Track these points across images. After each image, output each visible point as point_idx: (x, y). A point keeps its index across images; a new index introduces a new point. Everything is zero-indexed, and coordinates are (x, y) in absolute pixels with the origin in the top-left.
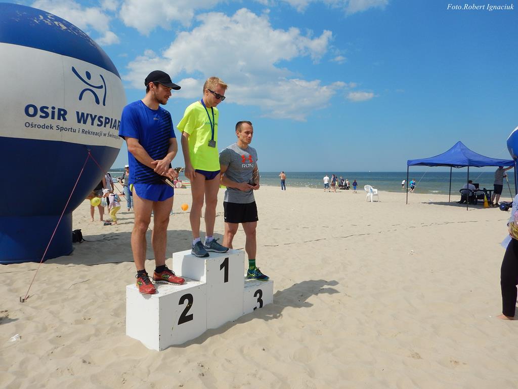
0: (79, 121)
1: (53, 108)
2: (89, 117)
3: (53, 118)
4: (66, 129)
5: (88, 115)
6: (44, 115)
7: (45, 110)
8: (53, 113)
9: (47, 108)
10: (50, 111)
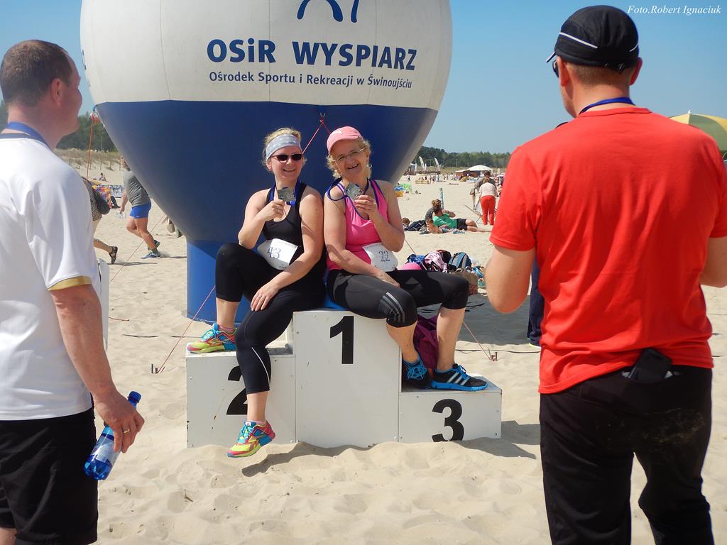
0: (300, 60)
1: (251, 41)
2: (320, 51)
3: (251, 59)
4: (276, 78)
5: (316, 46)
6: (236, 56)
7: (238, 46)
8: (251, 49)
9: (241, 42)
10: (245, 47)
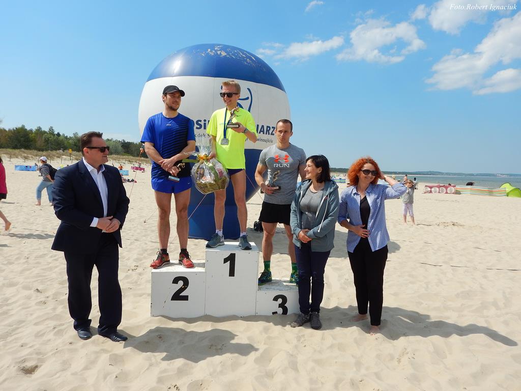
1: (205, 121)
6: (199, 126)
7: (199, 122)
8: (205, 124)
9: (201, 121)
10: (202, 123)
